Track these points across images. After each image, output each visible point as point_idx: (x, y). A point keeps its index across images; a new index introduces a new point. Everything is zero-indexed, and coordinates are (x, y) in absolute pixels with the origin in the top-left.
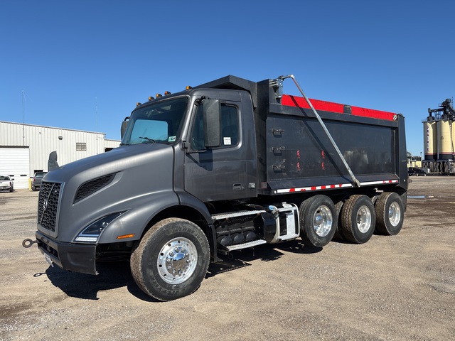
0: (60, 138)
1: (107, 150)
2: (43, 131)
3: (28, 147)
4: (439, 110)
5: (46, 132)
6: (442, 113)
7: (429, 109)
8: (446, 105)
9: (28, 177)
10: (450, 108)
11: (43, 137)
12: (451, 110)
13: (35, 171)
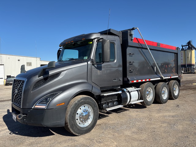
0: (19, 60)
1: (42, 65)
2: (10, 57)
3: (3, 65)
4: (186, 46)
5: (12, 58)
6: (187, 47)
7: (182, 45)
8: (189, 43)
9: (4, 79)
10: (191, 44)
11: (10, 60)
12: (191, 45)
13: (7, 76)
